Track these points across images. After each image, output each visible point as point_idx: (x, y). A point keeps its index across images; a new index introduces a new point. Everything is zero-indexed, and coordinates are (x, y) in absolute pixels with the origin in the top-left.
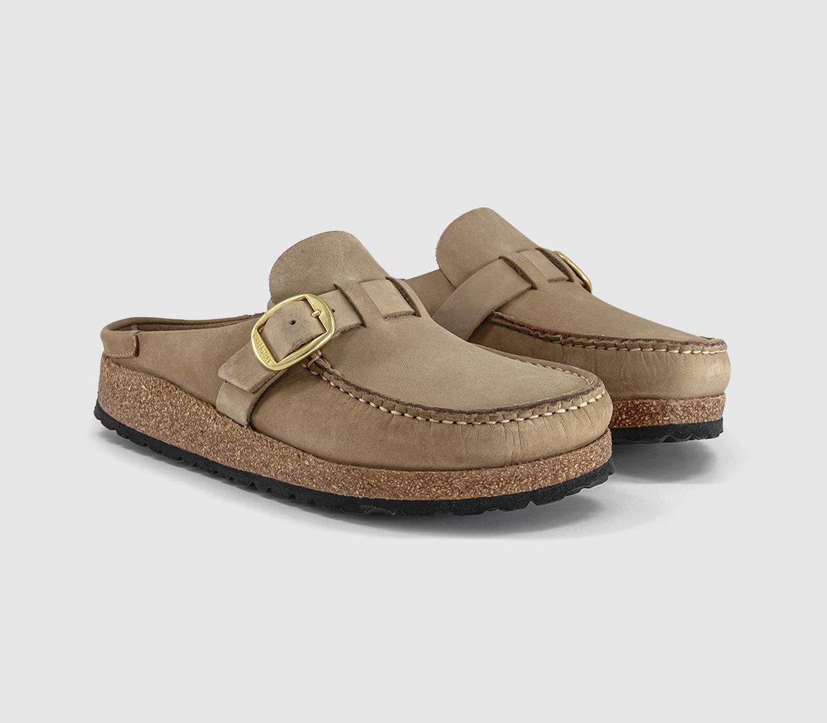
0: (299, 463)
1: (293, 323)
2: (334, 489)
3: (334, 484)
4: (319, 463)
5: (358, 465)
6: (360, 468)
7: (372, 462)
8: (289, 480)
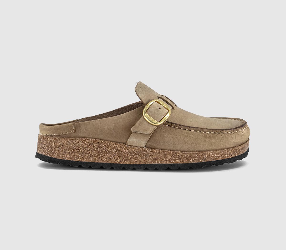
0: (173, 156)
1: (160, 109)
2: (191, 161)
3: (190, 160)
4: (185, 153)
5: (201, 151)
6: (202, 152)
7: (205, 149)
8: (168, 163)
